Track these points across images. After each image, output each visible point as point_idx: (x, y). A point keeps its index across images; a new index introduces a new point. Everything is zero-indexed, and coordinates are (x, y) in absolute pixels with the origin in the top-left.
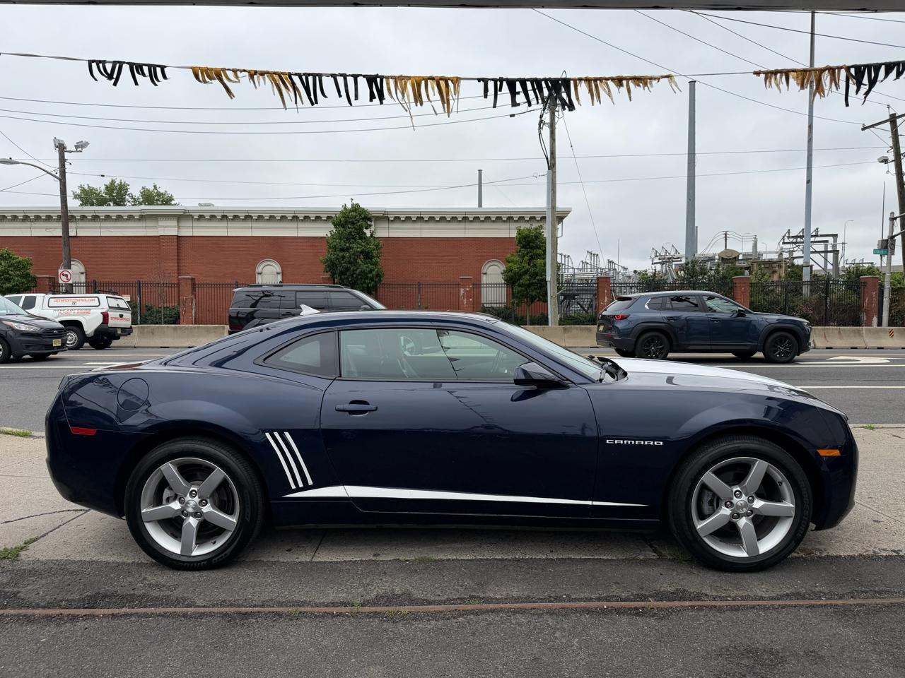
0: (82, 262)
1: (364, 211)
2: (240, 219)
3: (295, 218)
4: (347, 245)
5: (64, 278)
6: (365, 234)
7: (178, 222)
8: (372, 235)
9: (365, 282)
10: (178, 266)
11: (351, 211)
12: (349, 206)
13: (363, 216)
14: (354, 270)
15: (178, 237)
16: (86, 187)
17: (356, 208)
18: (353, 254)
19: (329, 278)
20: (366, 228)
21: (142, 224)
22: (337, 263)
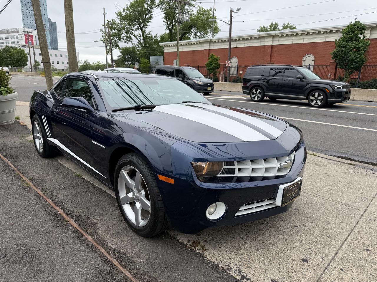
0: (237, 57)
1: (361, 24)
2: (299, 35)
3: (325, 32)
4: (346, 44)
5: (227, 64)
6: (360, 38)
7: (273, 38)
8: (363, 38)
9: (352, 64)
10: (270, 58)
11: (354, 25)
12: (353, 22)
13: (360, 27)
14: (347, 58)
15: (272, 45)
16: (262, 27)
17: (357, 23)
18: (348, 49)
19: (334, 62)
20: (361, 34)
21: (259, 41)
22: (338, 54)
